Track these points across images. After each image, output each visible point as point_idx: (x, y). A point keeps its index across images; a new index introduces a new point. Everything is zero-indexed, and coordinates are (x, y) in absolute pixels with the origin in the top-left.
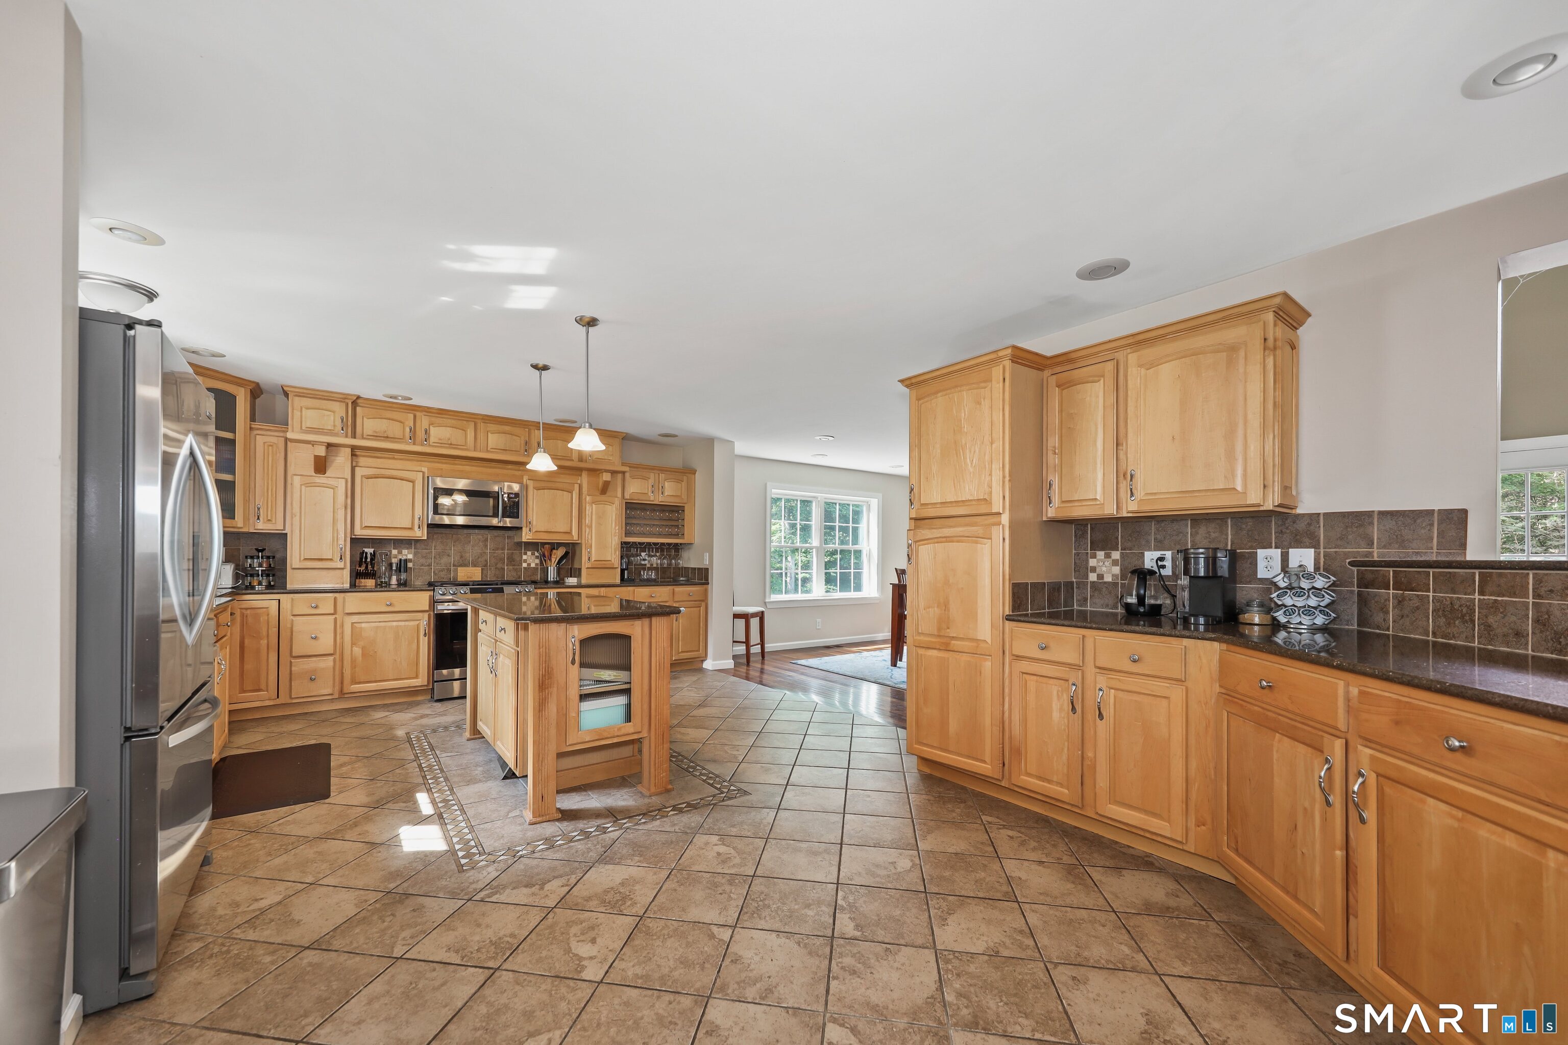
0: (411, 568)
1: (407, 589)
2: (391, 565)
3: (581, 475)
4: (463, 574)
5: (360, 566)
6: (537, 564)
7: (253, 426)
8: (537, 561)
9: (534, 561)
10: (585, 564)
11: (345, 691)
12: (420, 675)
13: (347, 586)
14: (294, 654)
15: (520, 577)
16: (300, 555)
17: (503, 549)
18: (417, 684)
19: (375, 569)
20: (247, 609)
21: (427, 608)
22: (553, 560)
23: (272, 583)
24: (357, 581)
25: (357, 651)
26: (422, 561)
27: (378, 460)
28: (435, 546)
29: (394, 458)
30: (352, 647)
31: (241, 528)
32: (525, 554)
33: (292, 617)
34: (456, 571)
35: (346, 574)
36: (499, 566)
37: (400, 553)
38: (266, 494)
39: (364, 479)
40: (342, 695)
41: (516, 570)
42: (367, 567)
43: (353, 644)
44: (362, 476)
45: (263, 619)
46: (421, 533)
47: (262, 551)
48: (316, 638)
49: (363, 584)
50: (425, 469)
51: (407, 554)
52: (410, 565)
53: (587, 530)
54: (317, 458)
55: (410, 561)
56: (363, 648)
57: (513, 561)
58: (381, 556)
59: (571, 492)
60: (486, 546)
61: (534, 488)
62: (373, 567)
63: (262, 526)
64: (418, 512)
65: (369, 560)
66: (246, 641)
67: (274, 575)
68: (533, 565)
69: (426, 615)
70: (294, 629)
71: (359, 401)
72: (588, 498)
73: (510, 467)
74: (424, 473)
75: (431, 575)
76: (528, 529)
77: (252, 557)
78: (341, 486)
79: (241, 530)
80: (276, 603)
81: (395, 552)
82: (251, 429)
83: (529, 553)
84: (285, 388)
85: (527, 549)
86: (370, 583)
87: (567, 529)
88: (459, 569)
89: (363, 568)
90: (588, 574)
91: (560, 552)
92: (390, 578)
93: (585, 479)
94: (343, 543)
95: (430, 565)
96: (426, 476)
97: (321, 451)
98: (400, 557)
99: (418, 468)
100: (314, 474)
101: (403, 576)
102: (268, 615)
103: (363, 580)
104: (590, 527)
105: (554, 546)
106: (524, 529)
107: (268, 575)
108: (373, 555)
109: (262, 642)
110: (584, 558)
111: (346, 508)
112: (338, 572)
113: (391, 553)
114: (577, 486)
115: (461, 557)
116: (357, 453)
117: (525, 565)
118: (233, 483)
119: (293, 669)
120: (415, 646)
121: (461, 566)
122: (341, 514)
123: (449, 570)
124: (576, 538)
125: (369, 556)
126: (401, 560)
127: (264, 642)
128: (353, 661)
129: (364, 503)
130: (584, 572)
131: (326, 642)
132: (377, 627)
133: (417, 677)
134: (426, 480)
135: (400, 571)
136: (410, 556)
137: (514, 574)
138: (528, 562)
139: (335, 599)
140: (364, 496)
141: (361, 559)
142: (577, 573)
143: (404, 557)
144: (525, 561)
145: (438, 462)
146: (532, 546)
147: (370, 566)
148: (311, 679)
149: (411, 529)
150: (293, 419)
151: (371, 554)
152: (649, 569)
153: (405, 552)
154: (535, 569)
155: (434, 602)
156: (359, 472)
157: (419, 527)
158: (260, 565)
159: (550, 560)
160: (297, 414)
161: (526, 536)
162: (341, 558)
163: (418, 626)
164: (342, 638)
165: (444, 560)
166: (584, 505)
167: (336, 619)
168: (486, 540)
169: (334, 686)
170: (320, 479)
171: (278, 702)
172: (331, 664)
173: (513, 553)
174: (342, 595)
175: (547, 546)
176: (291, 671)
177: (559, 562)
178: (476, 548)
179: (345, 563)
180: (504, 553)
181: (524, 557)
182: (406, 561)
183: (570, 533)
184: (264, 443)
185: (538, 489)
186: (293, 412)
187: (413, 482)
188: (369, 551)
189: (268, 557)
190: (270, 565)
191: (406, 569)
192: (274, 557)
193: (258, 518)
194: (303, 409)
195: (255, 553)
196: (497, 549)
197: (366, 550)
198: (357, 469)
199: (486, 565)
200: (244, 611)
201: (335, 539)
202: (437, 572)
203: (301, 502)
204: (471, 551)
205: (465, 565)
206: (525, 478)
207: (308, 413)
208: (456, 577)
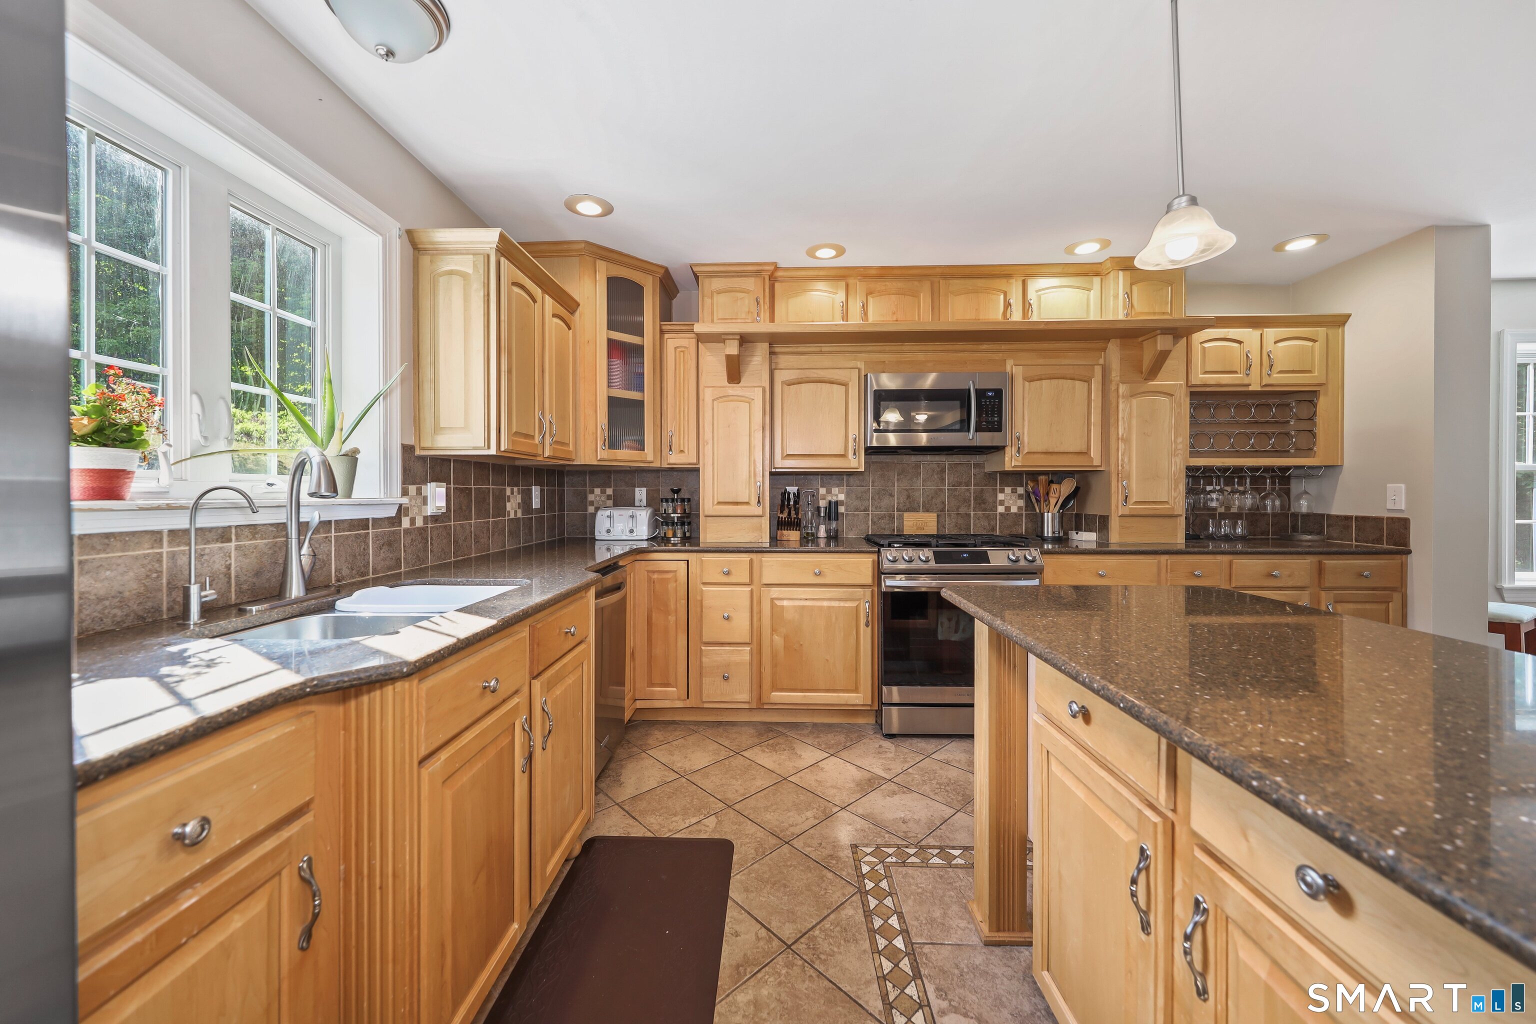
0: (842, 514)
1: (841, 549)
2: (818, 509)
3: (1104, 349)
4: (911, 523)
5: (782, 512)
6: (1020, 508)
7: (664, 328)
8: (1021, 503)
9: (1015, 503)
10: (1117, 510)
11: (764, 700)
12: (862, 688)
13: (766, 539)
14: (705, 639)
15: (994, 529)
16: (713, 499)
17: (968, 484)
18: (857, 702)
19: (800, 516)
20: (654, 572)
21: (869, 581)
22: (1053, 501)
23: (688, 534)
24: (779, 532)
25: (778, 640)
26: (856, 503)
27: (803, 357)
28: (873, 482)
29: (821, 352)
30: (772, 635)
31: (652, 462)
32: (1002, 491)
33: (702, 586)
34: (901, 518)
35: (765, 523)
36: (963, 510)
37: (829, 492)
38: (678, 416)
39: (786, 387)
40: (760, 705)
41: (987, 517)
42: (789, 514)
43: (774, 630)
44: (783, 383)
45: (671, 586)
46: (856, 462)
47: (678, 491)
48: (728, 619)
49: (785, 538)
50: (860, 365)
51: (839, 494)
52: (842, 509)
53: (1122, 446)
54: (729, 358)
55: (842, 503)
56: (786, 638)
57: (984, 503)
58: (807, 497)
59: (1088, 381)
60: (943, 479)
61: (1025, 379)
62: (797, 514)
63: (675, 459)
64: (853, 430)
65: (792, 503)
66: (654, 615)
67: (689, 524)
68: (1014, 510)
69: (868, 592)
70: (704, 603)
71: (779, 274)
72: (1122, 389)
73: (985, 347)
74: (859, 370)
75: (868, 524)
76: (1014, 450)
77: (667, 501)
78: (758, 397)
79: (652, 465)
80: (684, 564)
81: (823, 491)
82: (662, 332)
83: (1008, 490)
84: (695, 269)
85: (1004, 483)
86: (793, 536)
87: (1079, 446)
88: (906, 515)
89: (784, 515)
90: (1122, 527)
91: (1066, 487)
92: (817, 529)
93: (1114, 352)
94: (761, 479)
95: (866, 509)
96: (863, 374)
97: (732, 348)
98: (829, 498)
99: (852, 364)
100: (727, 384)
101: (833, 525)
102: (676, 581)
103: (785, 532)
104: (1127, 441)
105: (1057, 477)
106: (1008, 449)
107: (683, 524)
108: (797, 496)
109: (670, 617)
110: (1116, 499)
111: (764, 428)
112: (756, 520)
113: (818, 493)
114: (1098, 370)
115: (908, 497)
116: (777, 350)
117: (1001, 509)
118: (641, 404)
119: (704, 659)
120: (853, 640)
121: (908, 510)
122: (758, 435)
123: (892, 517)
124: (1097, 462)
125: (792, 496)
126: (830, 502)
127: (672, 618)
128: (774, 655)
129: (785, 422)
130: (1114, 524)
131: (741, 626)
132: (803, 607)
133: (856, 690)
134: (864, 381)
135: (830, 519)
136: (842, 497)
137: (985, 523)
138: (1006, 504)
139: (751, 561)
140: (785, 410)
141: (783, 501)
142: (1102, 524)
143: (834, 499)
144: (1002, 503)
145: (880, 352)
146: (1014, 478)
147: (793, 512)
148: (724, 676)
149: (843, 456)
150: (703, 310)
151: (794, 494)
152: (1223, 516)
153: (835, 490)
154: (1018, 516)
155: (879, 573)
156: (780, 376)
157: (855, 454)
158: (675, 512)
159: (1047, 500)
160: (708, 301)
161: (1011, 461)
162: (759, 502)
163: (857, 608)
164: (760, 619)
165: (886, 502)
166: (1113, 400)
167: (752, 592)
168: (943, 471)
169: (751, 691)
170: (734, 390)
171: (688, 704)
172: (747, 657)
173: (982, 490)
174: (759, 555)
175: (1042, 478)
176: (701, 662)
177: (1063, 506)
178: (929, 483)
179: (764, 508)
180: (969, 490)
181: (1001, 497)
182: (837, 503)
183: (1086, 453)
184: (676, 348)
185: (1031, 380)
186: (703, 299)
187: (845, 385)
188: (792, 489)
189: (683, 500)
190: (685, 510)
191: (837, 516)
192: (689, 500)
193: (671, 450)
194: (715, 294)
195: (669, 495)
196: (960, 484)
197: (789, 489)
198: (777, 373)
199: (943, 510)
200: (651, 574)
201: (752, 474)
202: (875, 519)
203: (713, 425)
204: (922, 487)
205: (913, 509)
206: (1009, 364)
207: (721, 299)
208: (901, 529)
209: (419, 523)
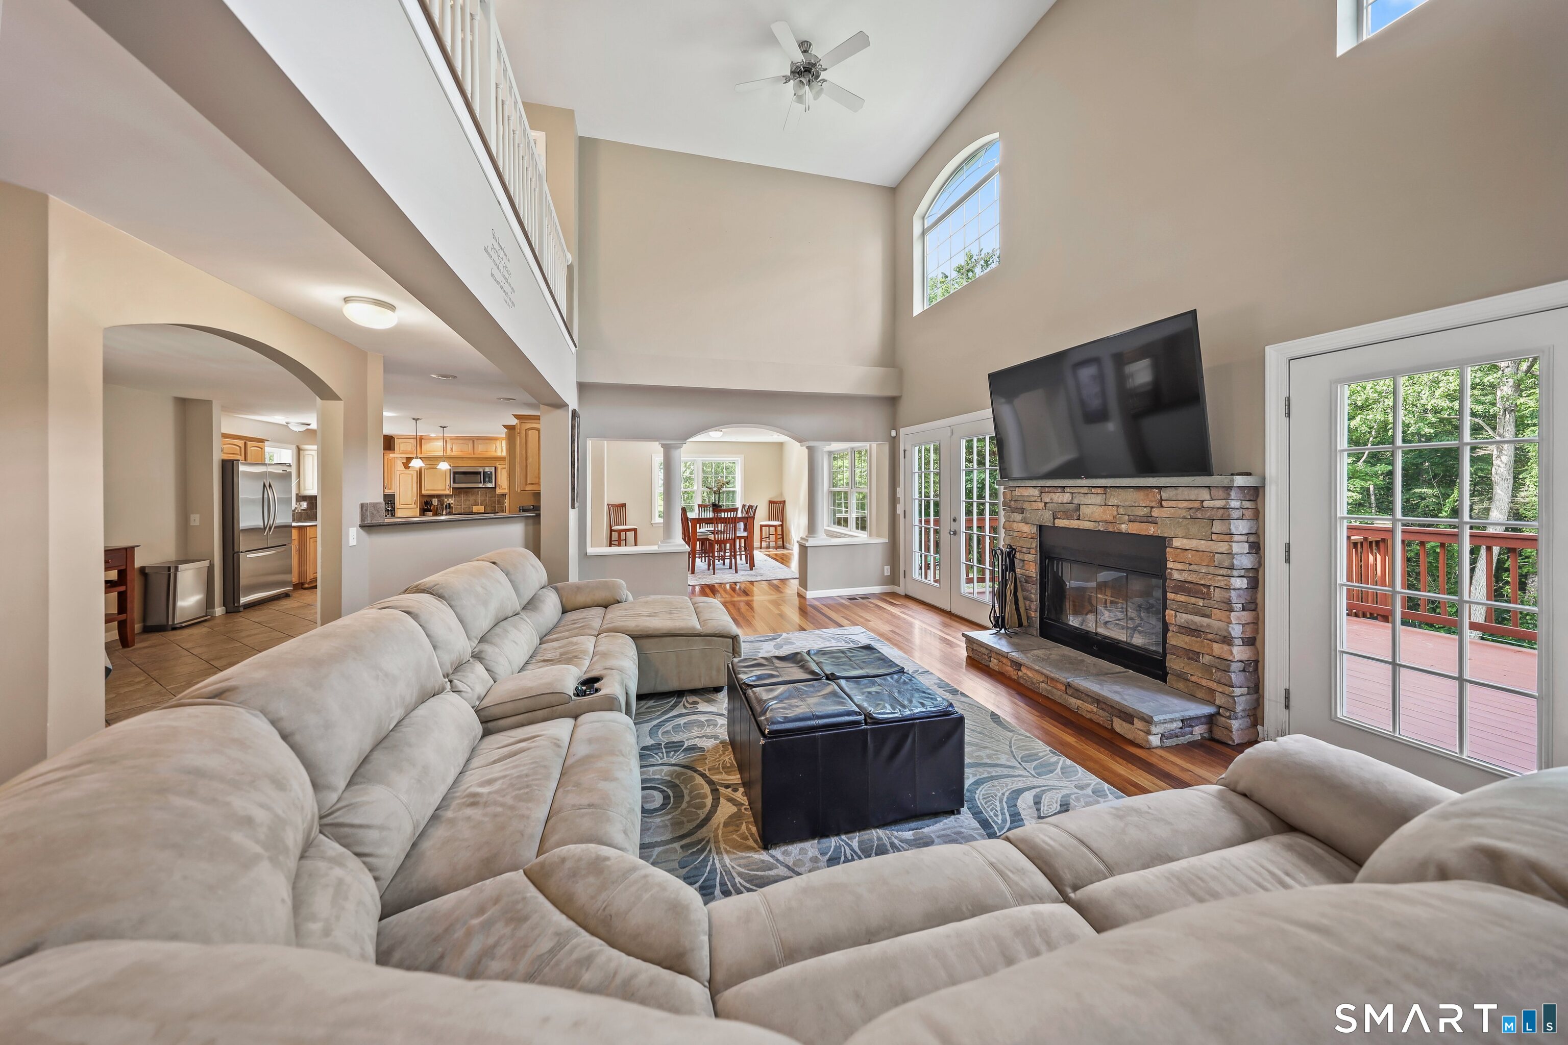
4: (476, 509)
16: (400, 502)
26: (457, 503)
36: (494, 505)
37: (448, 500)
41: (502, 507)
46: (450, 492)
54: (404, 463)
55: (452, 504)
57: (501, 503)
60: (487, 496)
75: (461, 510)
76: (499, 488)
78: (414, 473)
81: (446, 500)
84: (393, 436)
88: (474, 507)
95: (461, 505)
98: (448, 502)
100: (404, 470)
106: (497, 488)
111: (418, 483)
115: (475, 501)
122: (416, 486)
123: (469, 507)
129: (426, 481)
135: (448, 508)
136: (452, 502)
143: (450, 502)
153: (450, 500)
162: (415, 503)
165: (468, 503)
168: (486, 493)
170: (407, 471)
173: (500, 499)
178: (482, 497)
179: (417, 505)
180: (495, 499)
182: (450, 504)
196: (492, 497)
199: (487, 505)
202: (464, 508)
204: (479, 498)
205: (477, 505)
206: (497, 464)
207: (402, 445)
208: (472, 511)
209: (300, 511)
